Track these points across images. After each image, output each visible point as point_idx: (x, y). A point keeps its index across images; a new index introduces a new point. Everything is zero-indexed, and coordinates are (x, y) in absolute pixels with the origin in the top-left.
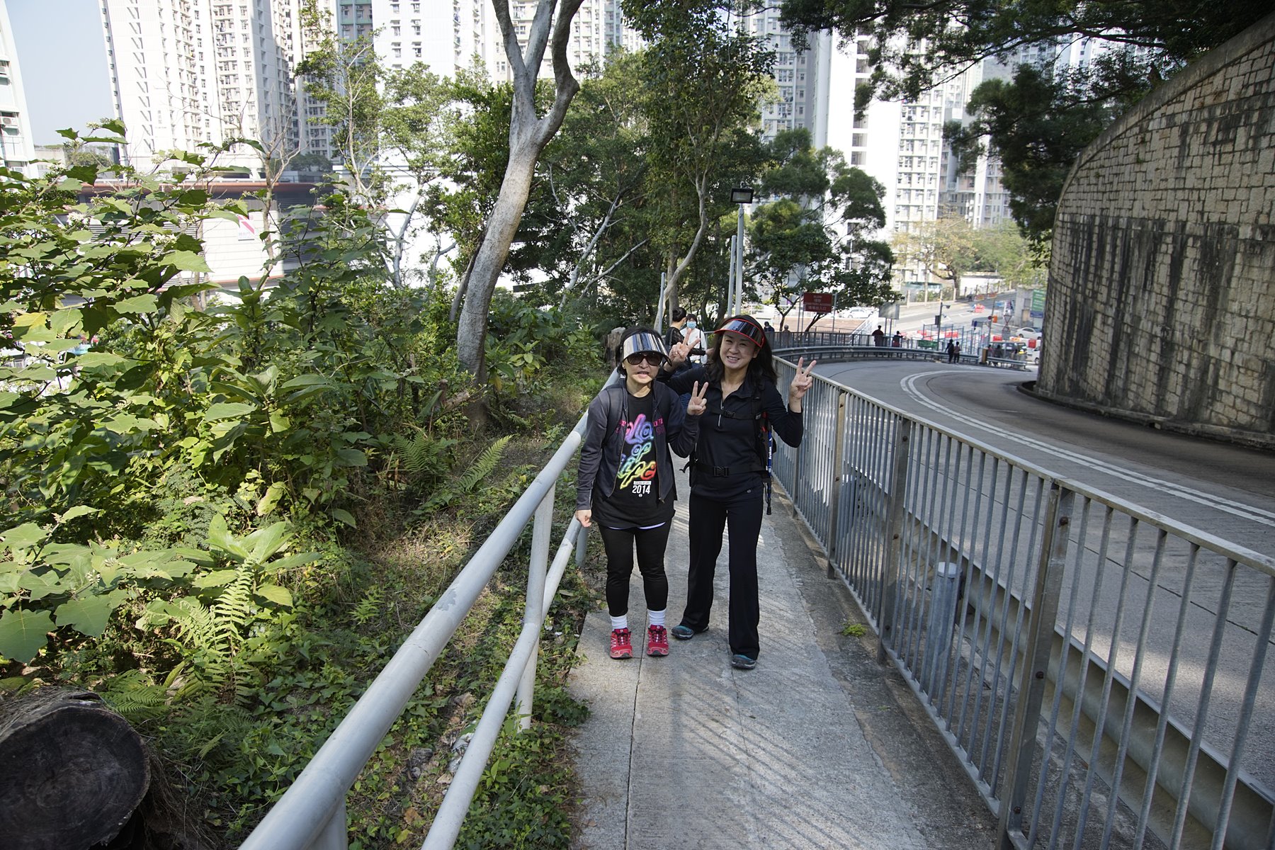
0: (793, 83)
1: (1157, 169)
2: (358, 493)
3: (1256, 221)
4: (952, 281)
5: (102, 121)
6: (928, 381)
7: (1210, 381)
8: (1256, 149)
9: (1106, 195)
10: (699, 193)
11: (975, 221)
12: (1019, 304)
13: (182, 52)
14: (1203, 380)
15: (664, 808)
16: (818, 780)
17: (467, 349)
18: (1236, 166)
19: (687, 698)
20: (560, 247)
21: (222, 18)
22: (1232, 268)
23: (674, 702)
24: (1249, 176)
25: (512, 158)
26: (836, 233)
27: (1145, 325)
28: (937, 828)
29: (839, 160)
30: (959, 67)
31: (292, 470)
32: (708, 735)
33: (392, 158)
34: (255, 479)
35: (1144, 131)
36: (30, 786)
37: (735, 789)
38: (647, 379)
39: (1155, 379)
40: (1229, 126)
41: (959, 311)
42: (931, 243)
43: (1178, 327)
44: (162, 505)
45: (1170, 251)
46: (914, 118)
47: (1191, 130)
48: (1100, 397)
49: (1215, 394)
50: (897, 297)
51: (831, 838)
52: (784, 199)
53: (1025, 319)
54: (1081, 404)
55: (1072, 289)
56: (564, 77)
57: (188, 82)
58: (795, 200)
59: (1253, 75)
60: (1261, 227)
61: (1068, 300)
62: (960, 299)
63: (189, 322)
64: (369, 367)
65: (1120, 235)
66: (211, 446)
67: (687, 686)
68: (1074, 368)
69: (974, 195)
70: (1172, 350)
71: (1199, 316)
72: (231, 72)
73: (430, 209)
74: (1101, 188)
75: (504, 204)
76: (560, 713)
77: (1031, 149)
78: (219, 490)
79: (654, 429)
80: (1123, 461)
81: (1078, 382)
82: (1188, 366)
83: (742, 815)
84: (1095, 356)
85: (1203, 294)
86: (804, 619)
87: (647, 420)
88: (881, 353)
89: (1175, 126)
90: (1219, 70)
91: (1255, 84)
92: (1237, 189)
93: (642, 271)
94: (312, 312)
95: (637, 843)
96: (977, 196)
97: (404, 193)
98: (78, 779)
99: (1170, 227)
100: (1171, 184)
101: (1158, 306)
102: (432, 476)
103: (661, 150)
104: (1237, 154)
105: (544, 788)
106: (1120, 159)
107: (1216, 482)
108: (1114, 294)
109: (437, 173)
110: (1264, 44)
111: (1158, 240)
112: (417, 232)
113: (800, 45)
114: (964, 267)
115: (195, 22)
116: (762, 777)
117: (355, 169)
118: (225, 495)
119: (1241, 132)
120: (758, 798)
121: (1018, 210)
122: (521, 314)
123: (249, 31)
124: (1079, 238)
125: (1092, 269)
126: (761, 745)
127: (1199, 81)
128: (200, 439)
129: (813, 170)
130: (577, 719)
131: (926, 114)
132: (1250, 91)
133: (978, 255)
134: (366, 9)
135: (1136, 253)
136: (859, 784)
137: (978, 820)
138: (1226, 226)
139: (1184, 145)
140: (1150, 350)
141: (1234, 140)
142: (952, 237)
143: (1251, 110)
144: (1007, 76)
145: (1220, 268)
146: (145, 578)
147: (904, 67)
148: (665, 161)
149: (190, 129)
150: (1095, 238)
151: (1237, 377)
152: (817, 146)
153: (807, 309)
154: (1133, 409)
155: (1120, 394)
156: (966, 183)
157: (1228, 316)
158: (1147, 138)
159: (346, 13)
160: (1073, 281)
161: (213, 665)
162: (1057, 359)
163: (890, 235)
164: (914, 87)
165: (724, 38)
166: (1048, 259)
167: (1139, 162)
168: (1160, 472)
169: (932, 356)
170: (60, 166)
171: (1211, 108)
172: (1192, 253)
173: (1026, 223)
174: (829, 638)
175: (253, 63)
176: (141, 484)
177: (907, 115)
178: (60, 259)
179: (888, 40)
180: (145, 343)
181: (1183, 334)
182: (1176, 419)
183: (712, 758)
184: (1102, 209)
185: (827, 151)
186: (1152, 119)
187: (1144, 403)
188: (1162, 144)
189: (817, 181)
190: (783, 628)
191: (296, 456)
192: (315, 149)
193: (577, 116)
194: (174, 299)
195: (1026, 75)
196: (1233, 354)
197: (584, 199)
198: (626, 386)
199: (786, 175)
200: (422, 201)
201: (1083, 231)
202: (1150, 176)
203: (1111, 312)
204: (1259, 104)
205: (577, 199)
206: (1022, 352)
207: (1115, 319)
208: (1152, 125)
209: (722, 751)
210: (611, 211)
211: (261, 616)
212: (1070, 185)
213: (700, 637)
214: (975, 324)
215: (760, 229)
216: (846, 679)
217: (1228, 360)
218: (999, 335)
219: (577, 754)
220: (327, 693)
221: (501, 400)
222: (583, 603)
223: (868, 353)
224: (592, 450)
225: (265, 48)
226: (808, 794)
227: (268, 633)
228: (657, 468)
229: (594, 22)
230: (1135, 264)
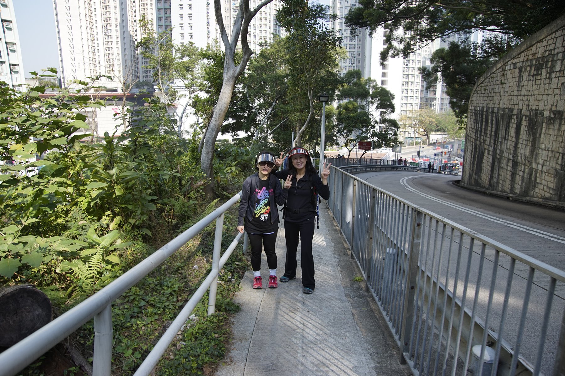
0: (356, 50)
1: (510, 87)
2: (153, 222)
3: (551, 109)
4: (426, 136)
5: (48, 68)
6: (413, 180)
7: (533, 179)
8: (550, 78)
9: (489, 98)
10: (310, 98)
11: (436, 110)
12: (456, 146)
13: (89, 37)
14: (530, 178)
15: (265, 344)
16: (331, 335)
17: (205, 164)
18: (542, 85)
19: (282, 304)
20: (251, 122)
21: (107, 23)
22: (542, 129)
23: (277, 305)
24: (547, 89)
25: (224, 83)
26: (373, 115)
27: (505, 154)
28: (377, 353)
29: (374, 83)
30: (425, 43)
31: (124, 212)
32: (288, 318)
33: (179, 83)
34: (109, 215)
35: (504, 70)
36: (7, 316)
37: (296, 338)
38: (266, 173)
39: (510, 178)
40: (539, 68)
41: (429, 149)
42: (417, 120)
43: (519, 155)
44: (69, 224)
45: (515, 122)
46: (409, 65)
47: (523, 70)
48: (487, 186)
49: (536, 184)
50: (401, 143)
51: (332, 356)
52: (350, 100)
53: (458, 153)
54: (479, 190)
55: (475, 139)
56: (246, 49)
57: (91, 51)
58: (355, 101)
59: (548, 46)
60: (553, 112)
61: (473, 144)
62: (430, 144)
63: (82, 149)
64: (158, 169)
65: (495, 115)
66: (90, 200)
67: (283, 299)
68: (476, 174)
69: (436, 98)
70: (517, 165)
71: (528, 150)
72: (110, 46)
73: (194, 105)
74: (486, 95)
75: (220, 102)
76: (228, 308)
77: (459, 78)
78: (93, 218)
79: (269, 193)
80: (491, 213)
81: (478, 180)
82: (524, 172)
83: (297, 347)
84: (485, 168)
85: (529, 141)
86: (338, 274)
87: (266, 189)
88: (393, 168)
89: (516, 68)
90: (534, 44)
91: (549, 50)
92: (543, 95)
93: (286, 132)
94: (135, 147)
95: (252, 356)
96: (437, 99)
97: (183, 98)
98: (26, 315)
99: (515, 112)
100: (515, 93)
101: (511, 146)
102: (185, 216)
103: (293, 79)
104: (543, 80)
105: (217, 335)
106: (494, 82)
107: (530, 221)
108: (492, 141)
109: (197, 89)
110: (552, 33)
111: (510, 117)
112: (188, 115)
113: (353, 33)
114: (432, 130)
115: (95, 25)
116: (308, 333)
117: (161, 88)
118: (96, 221)
119: (544, 70)
120: (304, 341)
121: (453, 105)
122: (231, 150)
123: (118, 28)
124: (478, 117)
125: (483, 130)
126: (310, 322)
127: (526, 49)
128: (86, 198)
129: (362, 88)
130: (235, 311)
131: (414, 63)
132: (547, 53)
133: (438, 125)
134: (169, 19)
135: (501, 123)
136: (348, 337)
137: (395, 350)
138: (539, 111)
139: (520, 77)
140: (508, 166)
141: (541, 74)
142: (426, 117)
143: (547, 61)
144: (446, 47)
145: (536, 130)
146: (60, 251)
147: (401, 43)
148: (295, 84)
149: (92, 71)
150: (484, 117)
151: (545, 177)
152: (365, 77)
153: (360, 148)
154: (501, 192)
155: (495, 185)
156: (432, 93)
157: (540, 150)
158: (505, 73)
159: (160, 20)
160: (475, 136)
161: (86, 286)
162: (469, 170)
163: (399, 116)
164: (407, 52)
165: (320, 31)
166: (465, 126)
167: (502, 83)
168: (506, 217)
169: (416, 169)
170: (31, 86)
171: (531, 60)
172: (524, 123)
173: (457, 111)
174: (347, 282)
175: (120, 42)
176: (61, 216)
177: (406, 64)
178: (28, 123)
179: (394, 31)
180: (64, 158)
181: (521, 158)
182: (519, 195)
183: (288, 326)
184: (487, 104)
185: (370, 80)
186: (507, 65)
187: (506, 189)
188: (511, 76)
189: (364, 93)
190: (328, 278)
191: (126, 205)
192: (146, 79)
193: (259, 65)
194: (76, 140)
195: (454, 46)
196: (542, 167)
197: (262, 101)
198: (258, 175)
199: (350, 90)
200: (191, 102)
201: (479, 114)
202: (507, 90)
203: (491, 149)
204: (551, 59)
205: (259, 101)
206: (457, 167)
207: (493, 152)
208: (507, 68)
209: (293, 324)
210: (273, 106)
211: (107, 268)
212: (474, 94)
213: (292, 281)
214: (435, 155)
215: (340, 113)
216: (351, 298)
217: (540, 169)
218: (446, 160)
219: (233, 324)
220: (132, 298)
221: (220, 187)
222: (245, 268)
223: (387, 168)
224: (244, 201)
225: (125, 36)
226: (326, 340)
227: (110, 275)
228: (270, 209)
229: (268, 24)
230: (501, 128)
